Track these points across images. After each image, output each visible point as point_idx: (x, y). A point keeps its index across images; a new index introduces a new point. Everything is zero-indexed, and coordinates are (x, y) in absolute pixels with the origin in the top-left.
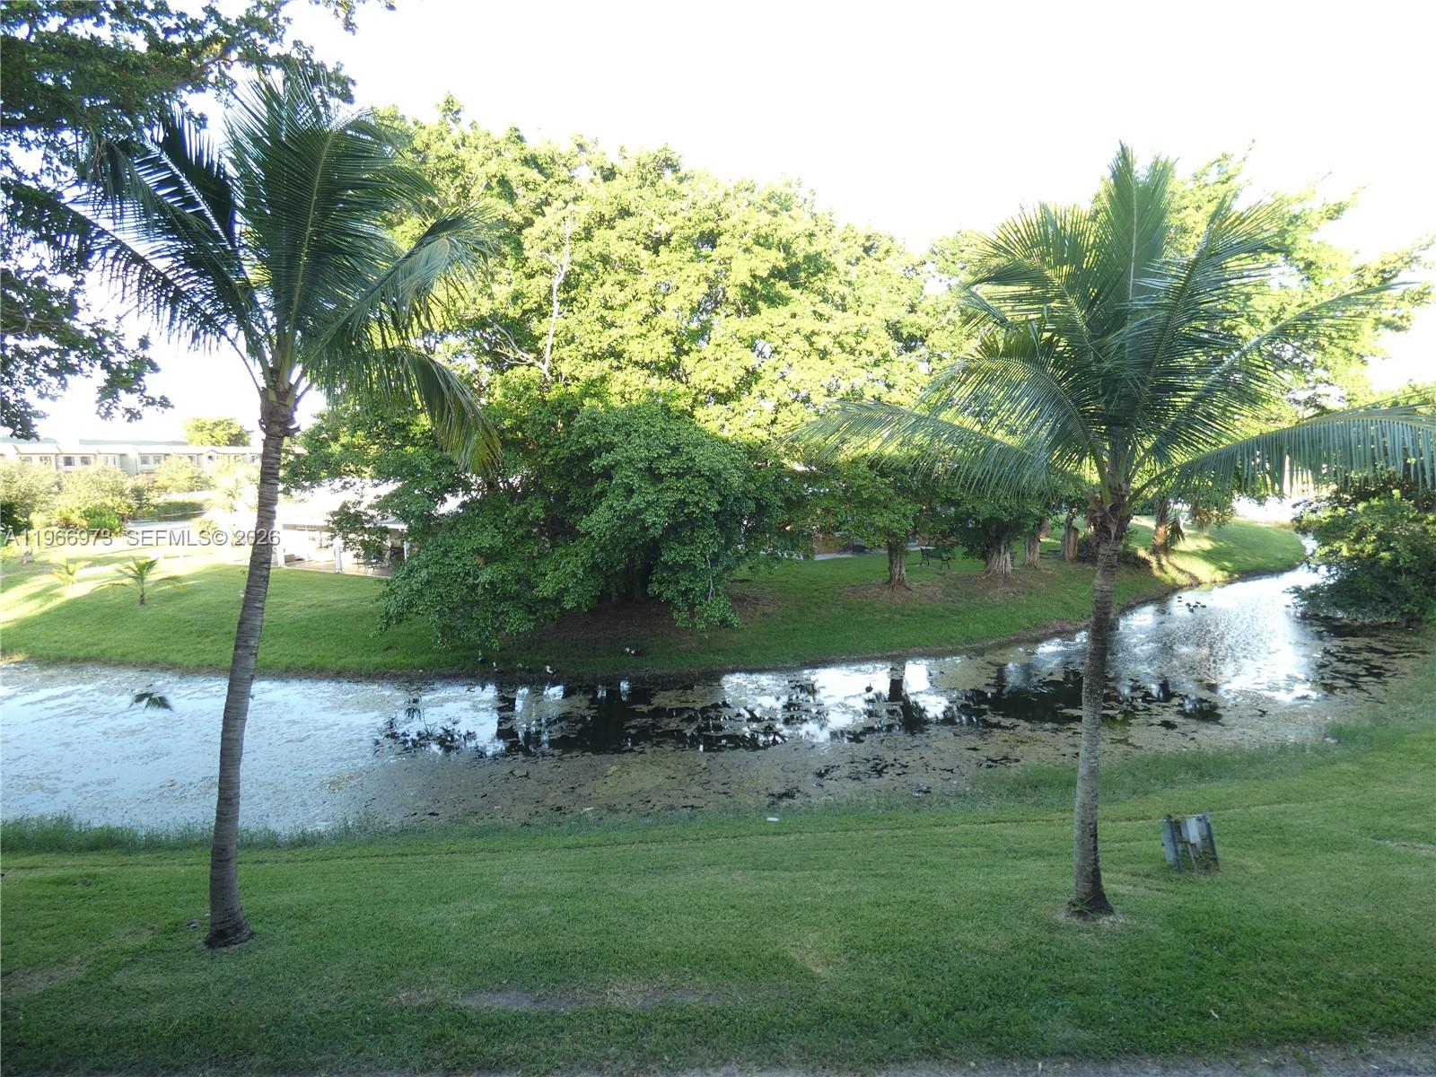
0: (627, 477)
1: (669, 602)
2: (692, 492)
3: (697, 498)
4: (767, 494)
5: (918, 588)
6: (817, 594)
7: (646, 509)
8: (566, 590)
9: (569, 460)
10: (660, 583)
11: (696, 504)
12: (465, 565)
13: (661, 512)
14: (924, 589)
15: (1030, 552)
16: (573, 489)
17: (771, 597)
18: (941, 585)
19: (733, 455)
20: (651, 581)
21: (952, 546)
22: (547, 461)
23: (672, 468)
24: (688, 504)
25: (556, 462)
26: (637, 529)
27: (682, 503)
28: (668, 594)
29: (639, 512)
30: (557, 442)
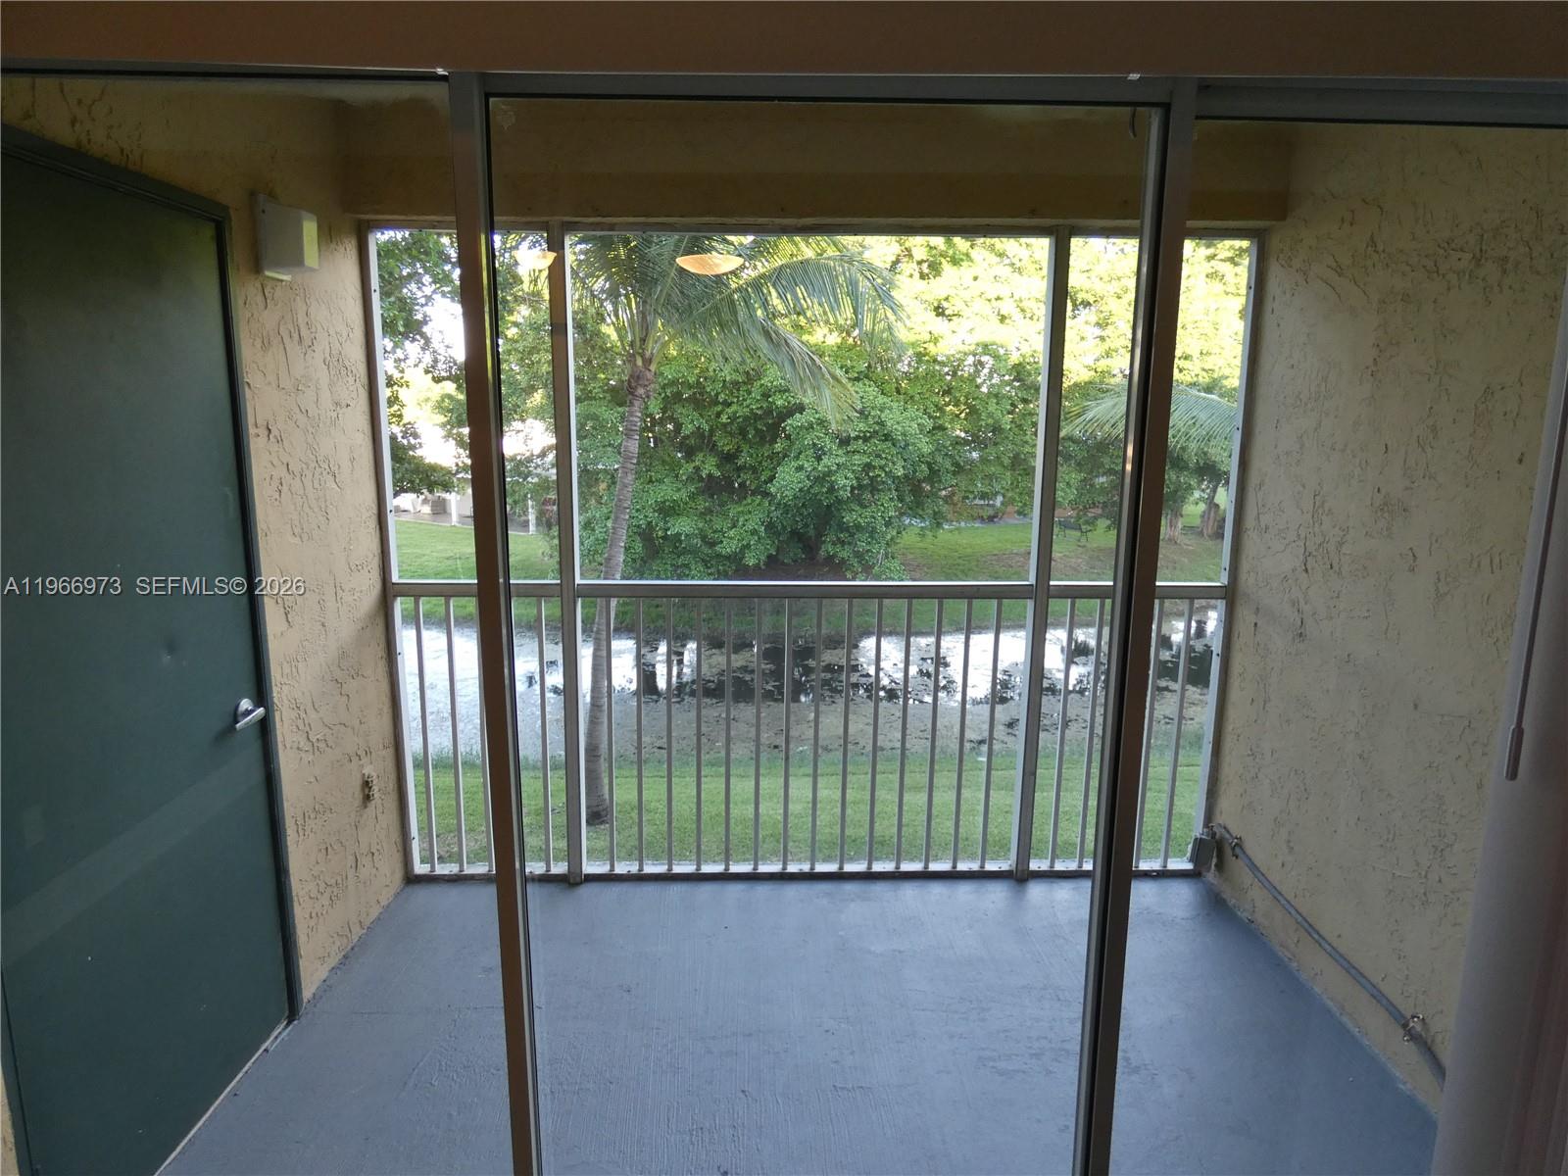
0: (819, 438)
1: (843, 561)
2: (878, 456)
3: (883, 462)
4: (939, 459)
5: (1061, 558)
6: (960, 561)
7: (836, 472)
8: (748, 546)
9: (746, 418)
10: (834, 544)
11: (882, 468)
12: (646, 516)
13: (849, 475)
14: (1068, 560)
15: (1171, 526)
16: (745, 448)
17: (916, 564)
18: (1083, 556)
19: (920, 421)
20: (824, 542)
21: (1096, 518)
22: (724, 419)
23: (860, 431)
24: (874, 467)
25: (733, 418)
26: (825, 490)
27: (868, 467)
28: (844, 554)
29: (830, 473)
30: (735, 400)
